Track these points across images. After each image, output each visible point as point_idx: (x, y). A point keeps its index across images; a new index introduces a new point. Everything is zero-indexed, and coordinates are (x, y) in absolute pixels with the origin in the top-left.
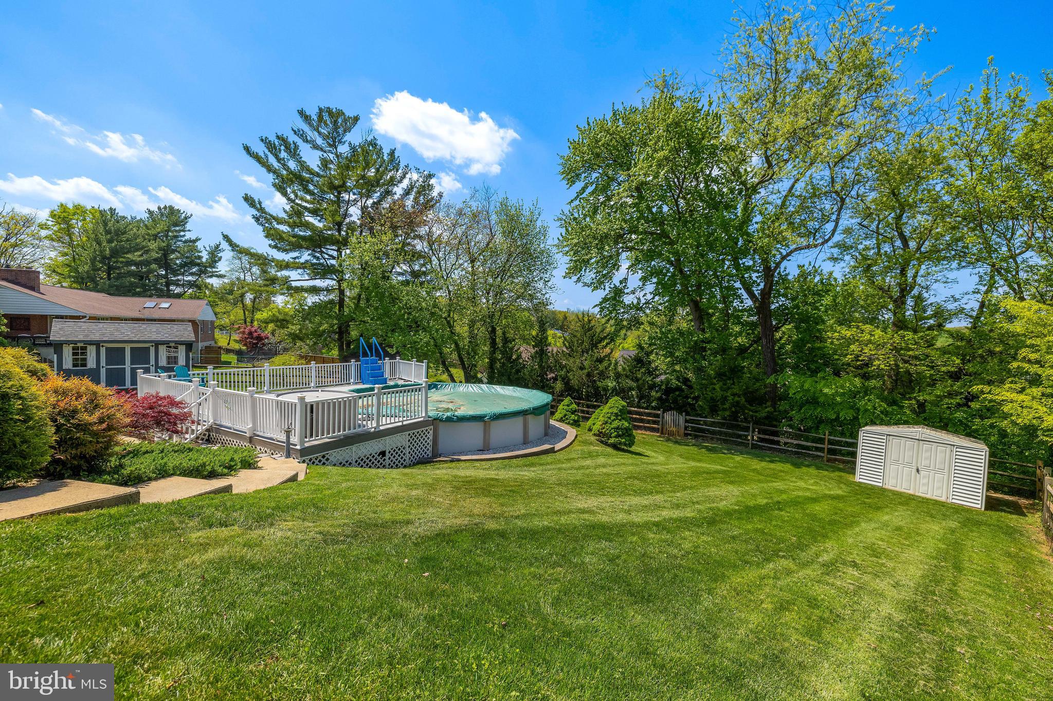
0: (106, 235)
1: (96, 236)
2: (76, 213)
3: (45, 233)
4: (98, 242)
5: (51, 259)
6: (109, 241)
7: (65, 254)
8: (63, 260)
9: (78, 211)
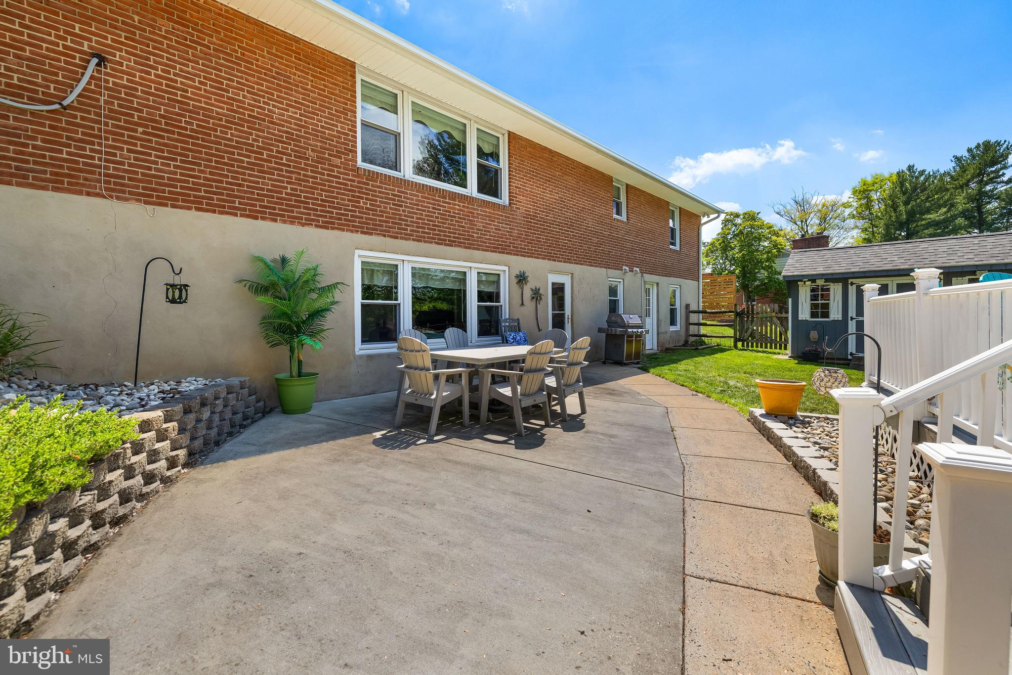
0: (903, 196)
1: (892, 201)
2: (874, 184)
3: (847, 211)
4: (895, 207)
5: (853, 237)
6: (906, 203)
7: (865, 230)
8: (863, 236)
9: (877, 181)
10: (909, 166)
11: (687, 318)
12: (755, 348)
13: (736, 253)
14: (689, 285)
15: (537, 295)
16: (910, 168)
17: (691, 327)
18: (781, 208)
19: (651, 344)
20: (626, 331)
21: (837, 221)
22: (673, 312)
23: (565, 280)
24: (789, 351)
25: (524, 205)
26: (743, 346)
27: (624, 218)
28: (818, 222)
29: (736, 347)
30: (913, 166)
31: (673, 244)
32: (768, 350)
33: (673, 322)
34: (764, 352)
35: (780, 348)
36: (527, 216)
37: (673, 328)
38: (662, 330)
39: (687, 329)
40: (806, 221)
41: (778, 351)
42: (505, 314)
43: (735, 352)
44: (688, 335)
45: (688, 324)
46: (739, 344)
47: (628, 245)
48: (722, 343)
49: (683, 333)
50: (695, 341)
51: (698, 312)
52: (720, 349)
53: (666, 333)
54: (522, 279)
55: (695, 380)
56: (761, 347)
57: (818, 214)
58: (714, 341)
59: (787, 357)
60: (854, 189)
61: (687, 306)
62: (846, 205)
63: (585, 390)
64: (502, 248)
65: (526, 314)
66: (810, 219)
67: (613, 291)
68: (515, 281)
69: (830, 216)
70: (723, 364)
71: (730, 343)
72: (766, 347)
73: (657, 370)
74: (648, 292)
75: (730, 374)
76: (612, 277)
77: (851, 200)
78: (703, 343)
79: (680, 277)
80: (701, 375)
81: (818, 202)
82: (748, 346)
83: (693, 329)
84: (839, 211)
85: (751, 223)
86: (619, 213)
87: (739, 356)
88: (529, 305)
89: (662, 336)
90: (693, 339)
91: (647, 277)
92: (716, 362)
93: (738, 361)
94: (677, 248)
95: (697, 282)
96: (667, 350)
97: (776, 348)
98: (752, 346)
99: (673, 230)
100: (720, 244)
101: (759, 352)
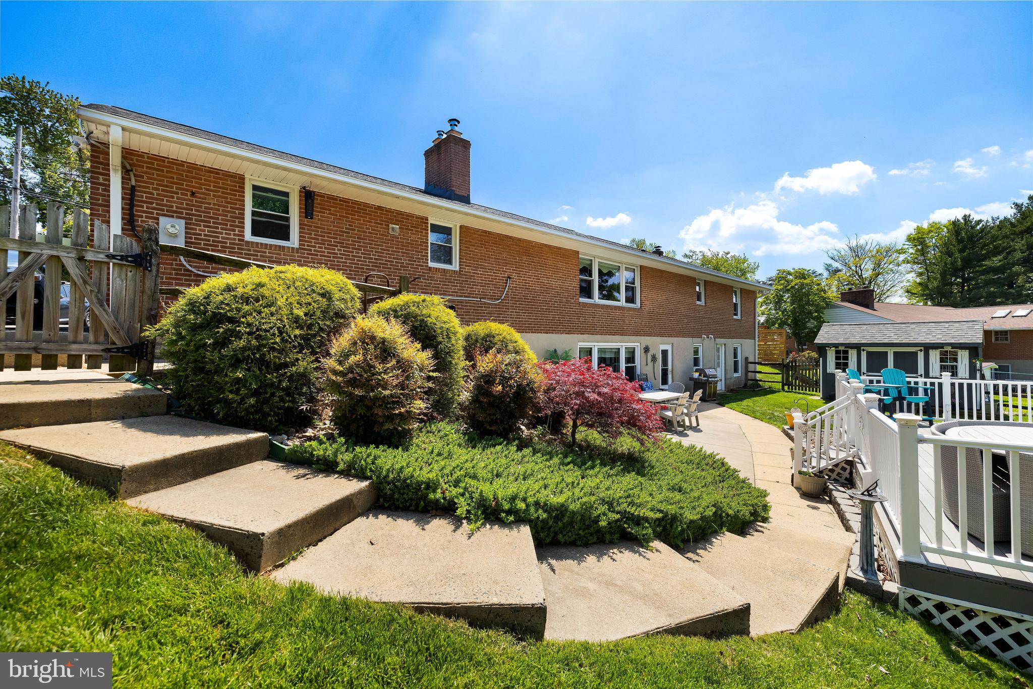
0: (959, 244)
1: (948, 249)
2: (930, 231)
3: (902, 257)
4: (950, 254)
5: (908, 281)
6: (961, 251)
7: (920, 274)
8: (918, 280)
9: (932, 229)
10: (965, 216)
11: (747, 367)
12: (797, 391)
13: (787, 306)
14: (748, 343)
15: (654, 359)
16: (966, 218)
17: (750, 374)
18: (836, 253)
19: (721, 387)
20: (708, 380)
21: (891, 266)
22: (736, 363)
23: (668, 347)
24: (821, 394)
25: (648, 305)
26: (789, 388)
27: (702, 303)
28: (872, 266)
29: (783, 389)
30: (970, 216)
31: (736, 314)
32: (808, 392)
33: (736, 370)
34: (804, 394)
35: (816, 391)
36: (649, 312)
37: (736, 375)
38: (728, 376)
39: (746, 375)
40: (860, 266)
41: (814, 393)
42: (638, 371)
43: (782, 394)
44: (747, 379)
45: (747, 371)
46: (786, 388)
47: (706, 320)
48: (773, 386)
49: (743, 378)
50: (753, 384)
51: (755, 363)
52: (771, 391)
53: (731, 378)
54: (647, 350)
55: (754, 412)
56: (802, 390)
57: (872, 259)
58: (767, 385)
59: (819, 398)
60: (909, 236)
61: (747, 358)
62: (901, 251)
63: (700, 415)
64: (637, 333)
65: (648, 370)
66: (864, 264)
67: (696, 352)
68: (643, 351)
69: (885, 260)
70: (772, 402)
71: (779, 386)
72: (806, 390)
73: (730, 405)
74: (718, 350)
75: (776, 409)
76: (696, 342)
77: (906, 247)
78: (759, 386)
79: (741, 338)
80: (758, 409)
81: (872, 249)
82: (792, 389)
83: (750, 375)
84: (894, 256)
85: (801, 281)
86: (699, 299)
87: (785, 397)
88: (650, 364)
89: (728, 381)
90: (751, 382)
91: (718, 340)
92: (767, 400)
93: (783, 400)
94: (739, 317)
95: (753, 341)
96: (732, 391)
97: (813, 391)
98: (795, 389)
99: (736, 305)
100: (774, 297)
101: (800, 393)
